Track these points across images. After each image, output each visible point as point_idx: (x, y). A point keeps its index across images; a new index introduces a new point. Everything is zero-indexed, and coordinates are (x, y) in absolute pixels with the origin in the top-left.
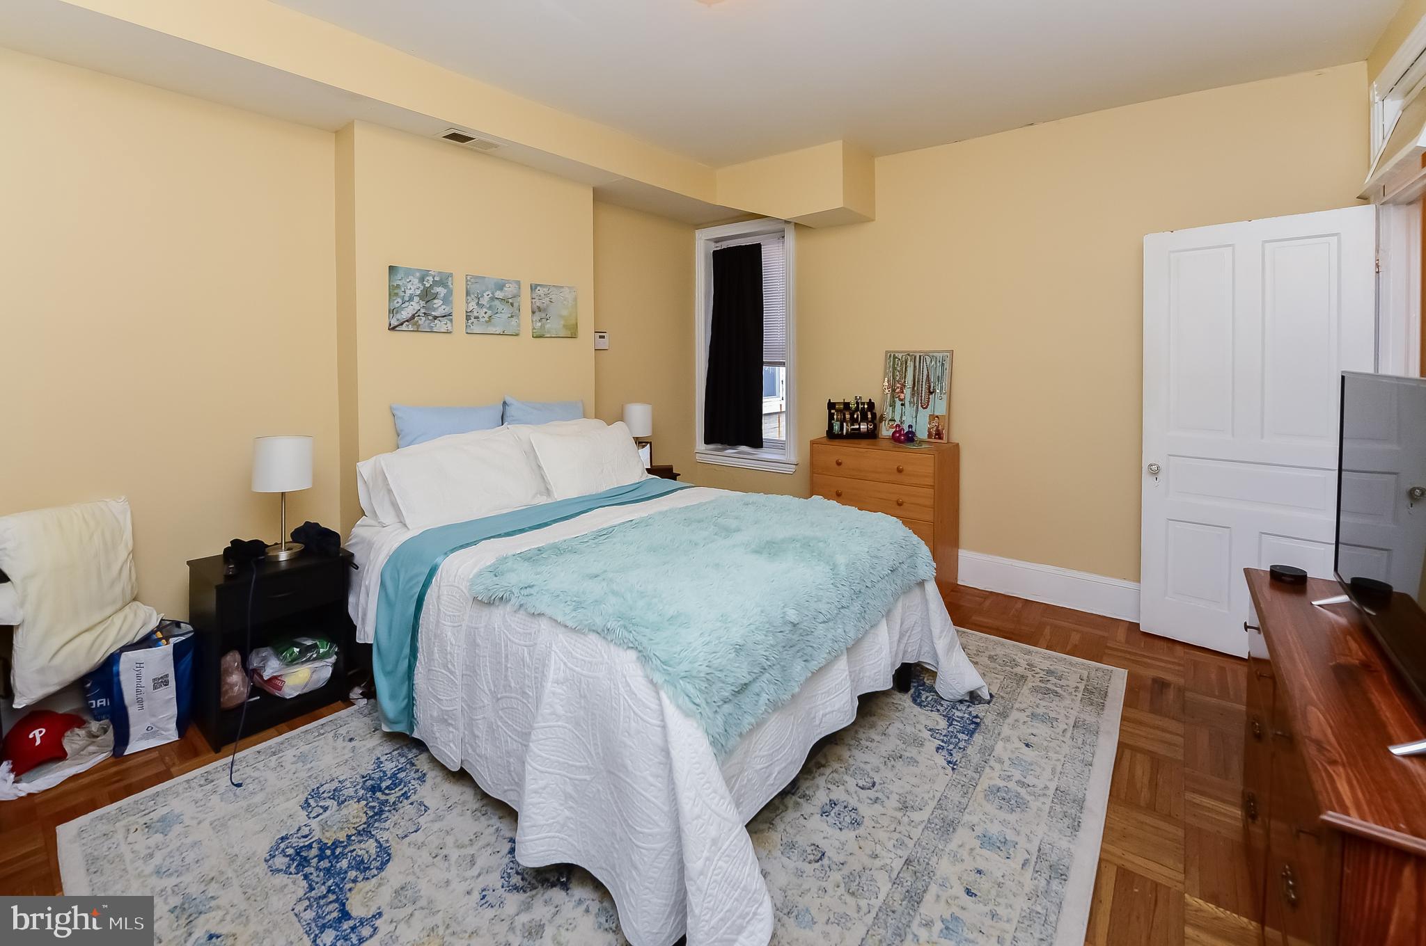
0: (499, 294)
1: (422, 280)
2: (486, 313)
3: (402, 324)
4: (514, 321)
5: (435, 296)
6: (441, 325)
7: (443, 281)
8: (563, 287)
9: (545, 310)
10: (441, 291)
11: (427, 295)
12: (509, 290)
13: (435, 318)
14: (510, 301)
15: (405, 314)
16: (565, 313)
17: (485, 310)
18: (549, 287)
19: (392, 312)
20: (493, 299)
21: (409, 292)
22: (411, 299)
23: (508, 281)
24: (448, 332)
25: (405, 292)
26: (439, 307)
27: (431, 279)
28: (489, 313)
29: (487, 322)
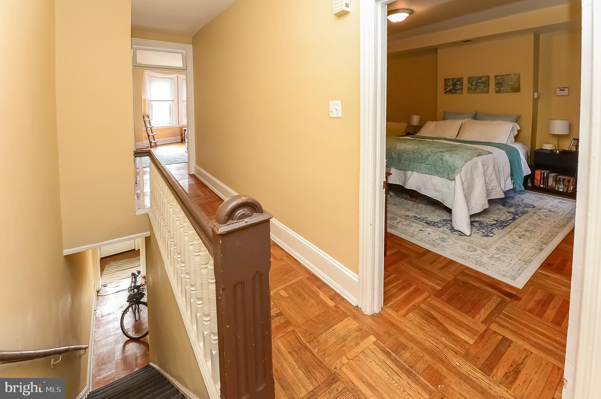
0: (479, 81)
1: (453, 81)
2: (474, 87)
3: (447, 92)
4: (486, 89)
5: (457, 84)
6: (459, 92)
7: (460, 80)
8: (510, 75)
9: (500, 84)
10: (459, 83)
11: (454, 85)
12: (483, 79)
13: (457, 90)
14: (484, 82)
15: (448, 90)
16: (512, 83)
17: (474, 86)
18: (503, 76)
19: (445, 89)
20: (477, 82)
21: (449, 84)
22: (450, 86)
23: (483, 77)
24: (461, 93)
25: (448, 84)
26: (458, 87)
27: (455, 80)
28: (475, 87)
29: (474, 89)
